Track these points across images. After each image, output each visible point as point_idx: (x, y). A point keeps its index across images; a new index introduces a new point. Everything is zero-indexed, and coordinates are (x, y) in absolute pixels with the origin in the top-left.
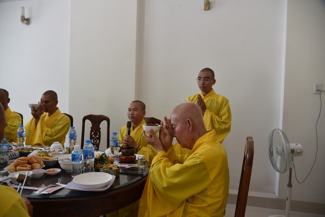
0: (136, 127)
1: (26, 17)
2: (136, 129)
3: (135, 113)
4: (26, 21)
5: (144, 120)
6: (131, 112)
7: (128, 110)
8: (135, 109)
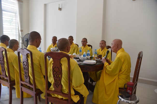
0: (103, 50)
1: (60, 8)
2: (102, 51)
3: (102, 45)
4: (60, 9)
5: (105, 47)
6: (101, 45)
7: (99, 44)
8: (102, 44)
